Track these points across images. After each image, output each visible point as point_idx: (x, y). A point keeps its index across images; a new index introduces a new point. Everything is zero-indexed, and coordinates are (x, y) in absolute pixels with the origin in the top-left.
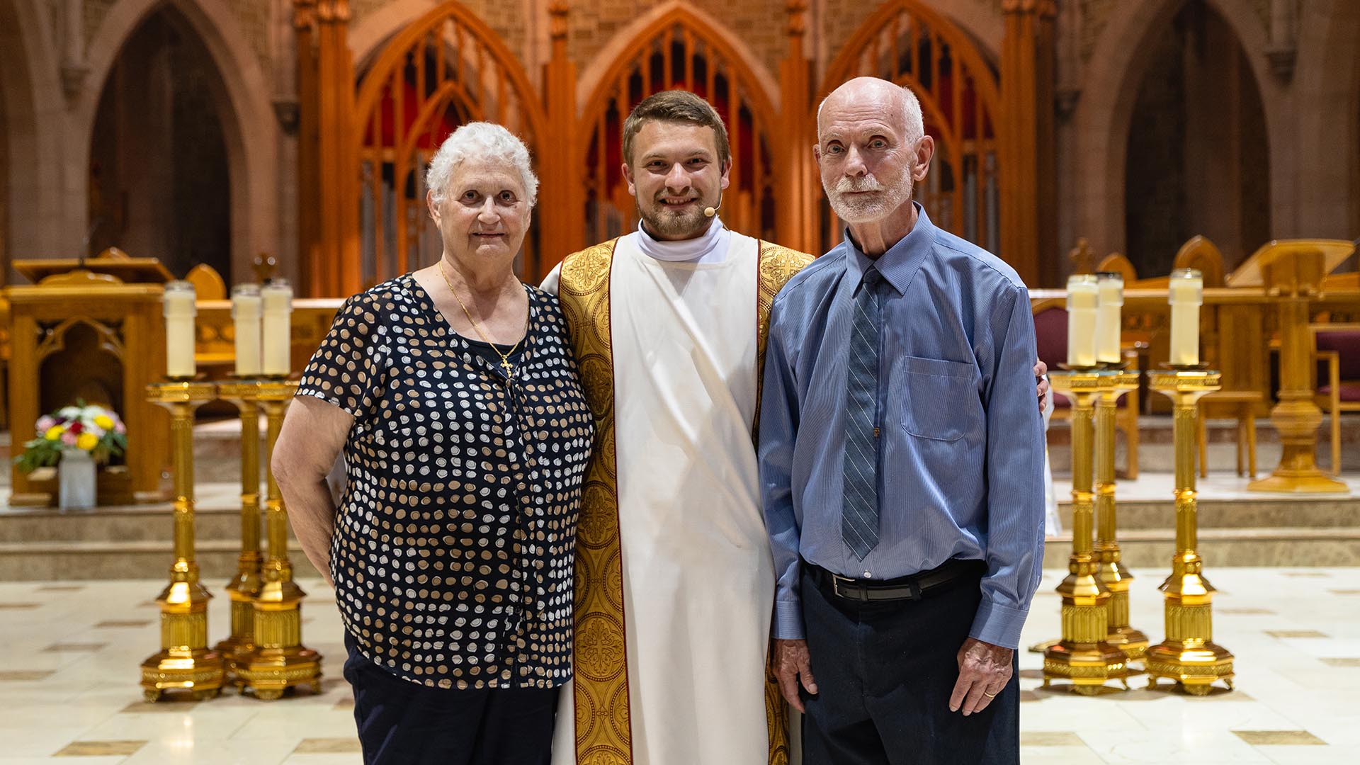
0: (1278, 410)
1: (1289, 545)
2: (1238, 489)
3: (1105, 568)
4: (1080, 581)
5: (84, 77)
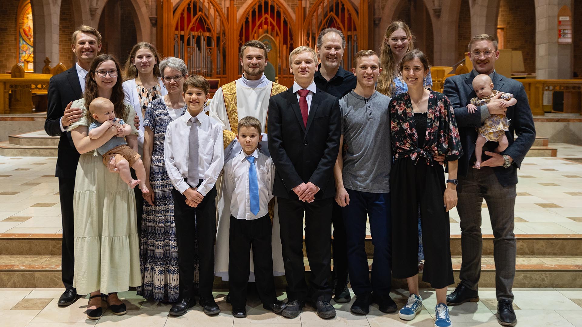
5: (96, 11)
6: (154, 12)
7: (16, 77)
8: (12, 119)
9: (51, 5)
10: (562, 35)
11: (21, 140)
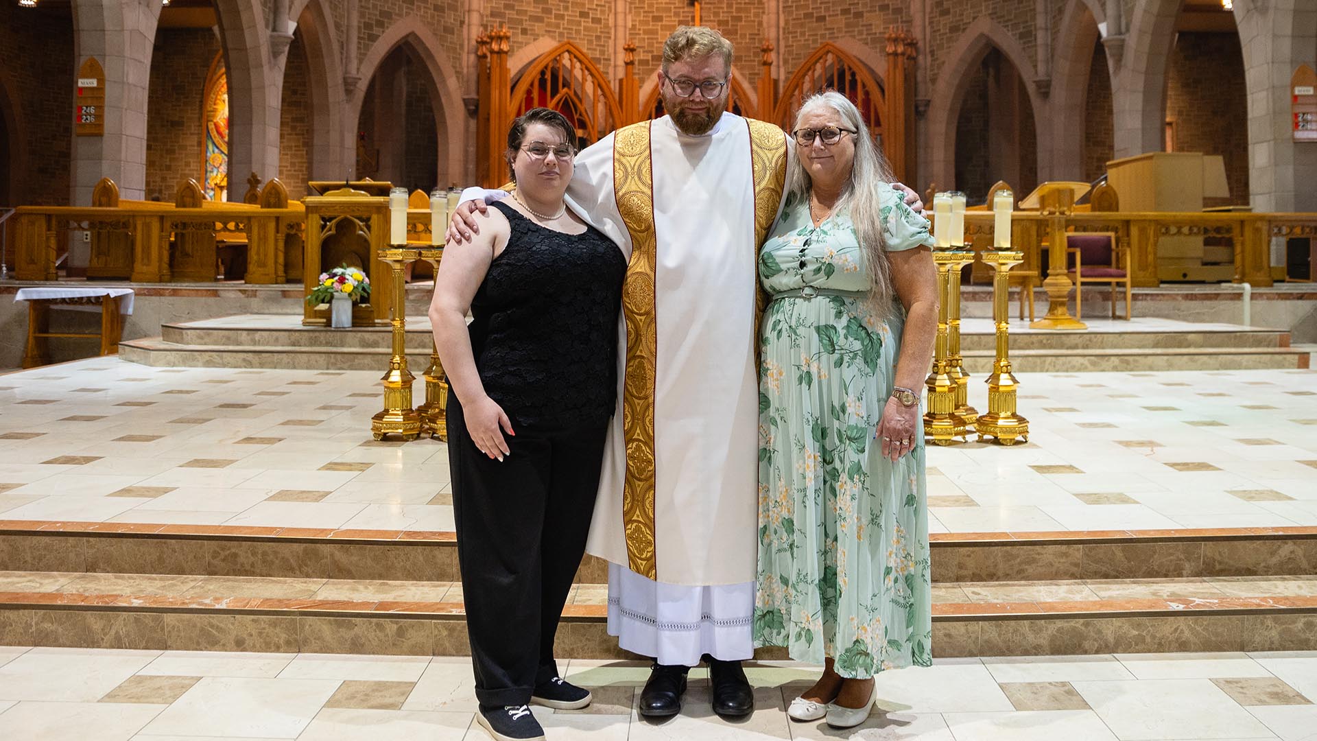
0: (1048, 280)
1: (1054, 358)
2: (1022, 327)
3: (953, 370)
4: (939, 377)
5: (356, 83)
6: (473, 87)
7: (184, 206)
8: (175, 293)
9: (266, 68)
10: (1301, 124)
11: (186, 333)
